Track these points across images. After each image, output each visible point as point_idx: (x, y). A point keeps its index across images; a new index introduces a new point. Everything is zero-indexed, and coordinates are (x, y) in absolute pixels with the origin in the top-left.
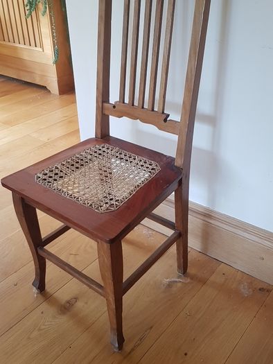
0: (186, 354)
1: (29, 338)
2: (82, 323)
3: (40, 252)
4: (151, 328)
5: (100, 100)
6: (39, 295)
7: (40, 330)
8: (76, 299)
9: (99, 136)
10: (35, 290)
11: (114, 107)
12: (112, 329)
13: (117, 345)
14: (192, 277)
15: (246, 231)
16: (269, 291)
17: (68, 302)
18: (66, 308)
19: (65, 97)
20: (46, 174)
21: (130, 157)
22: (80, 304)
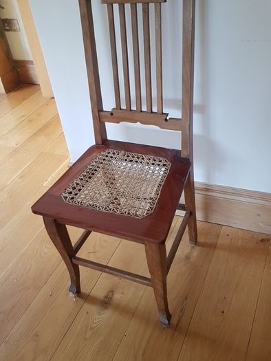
0: (223, 312)
1: (85, 339)
2: (126, 311)
3: (75, 261)
4: (186, 298)
5: (96, 110)
6: (78, 298)
7: (92, 329)
8: (112, 291)
9: (100, 142)
10: (71, 295)
11: (112, 114)
12: (160, 310)
13: (167, 322)
14: (203, 245)
15: (241, 195)
16: (268, 240)
17: (106, 297)
18: (106, 303)
19: (12, 94)
20: (71, 193)
21: (138, 158)
22: (117, 297)
